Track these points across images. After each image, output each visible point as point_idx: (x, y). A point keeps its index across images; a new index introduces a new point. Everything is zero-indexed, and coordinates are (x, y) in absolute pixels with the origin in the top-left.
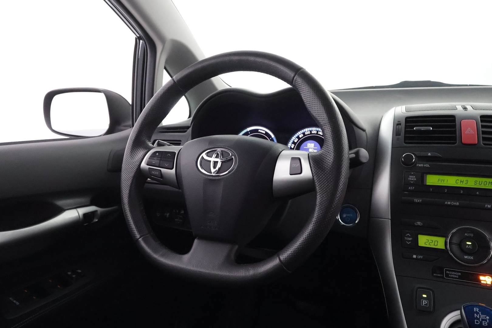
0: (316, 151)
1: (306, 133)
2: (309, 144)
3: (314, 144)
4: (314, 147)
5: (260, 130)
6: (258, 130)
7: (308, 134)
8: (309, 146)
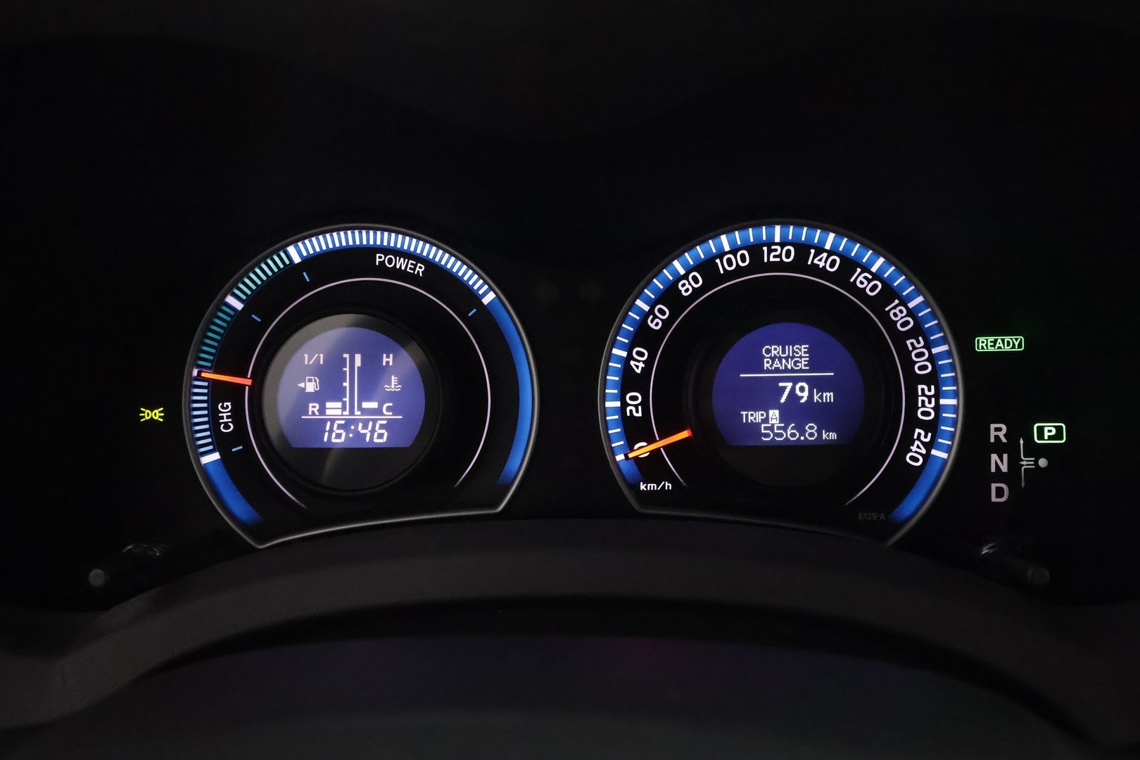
0: (829, 396)
1: (722, 266)
2: (776, 350)
3: (804, 348)
4: (813, 365)
5: (386, 251)
6: (372, 251)
7: (739, 271)
8: (777, 364)
